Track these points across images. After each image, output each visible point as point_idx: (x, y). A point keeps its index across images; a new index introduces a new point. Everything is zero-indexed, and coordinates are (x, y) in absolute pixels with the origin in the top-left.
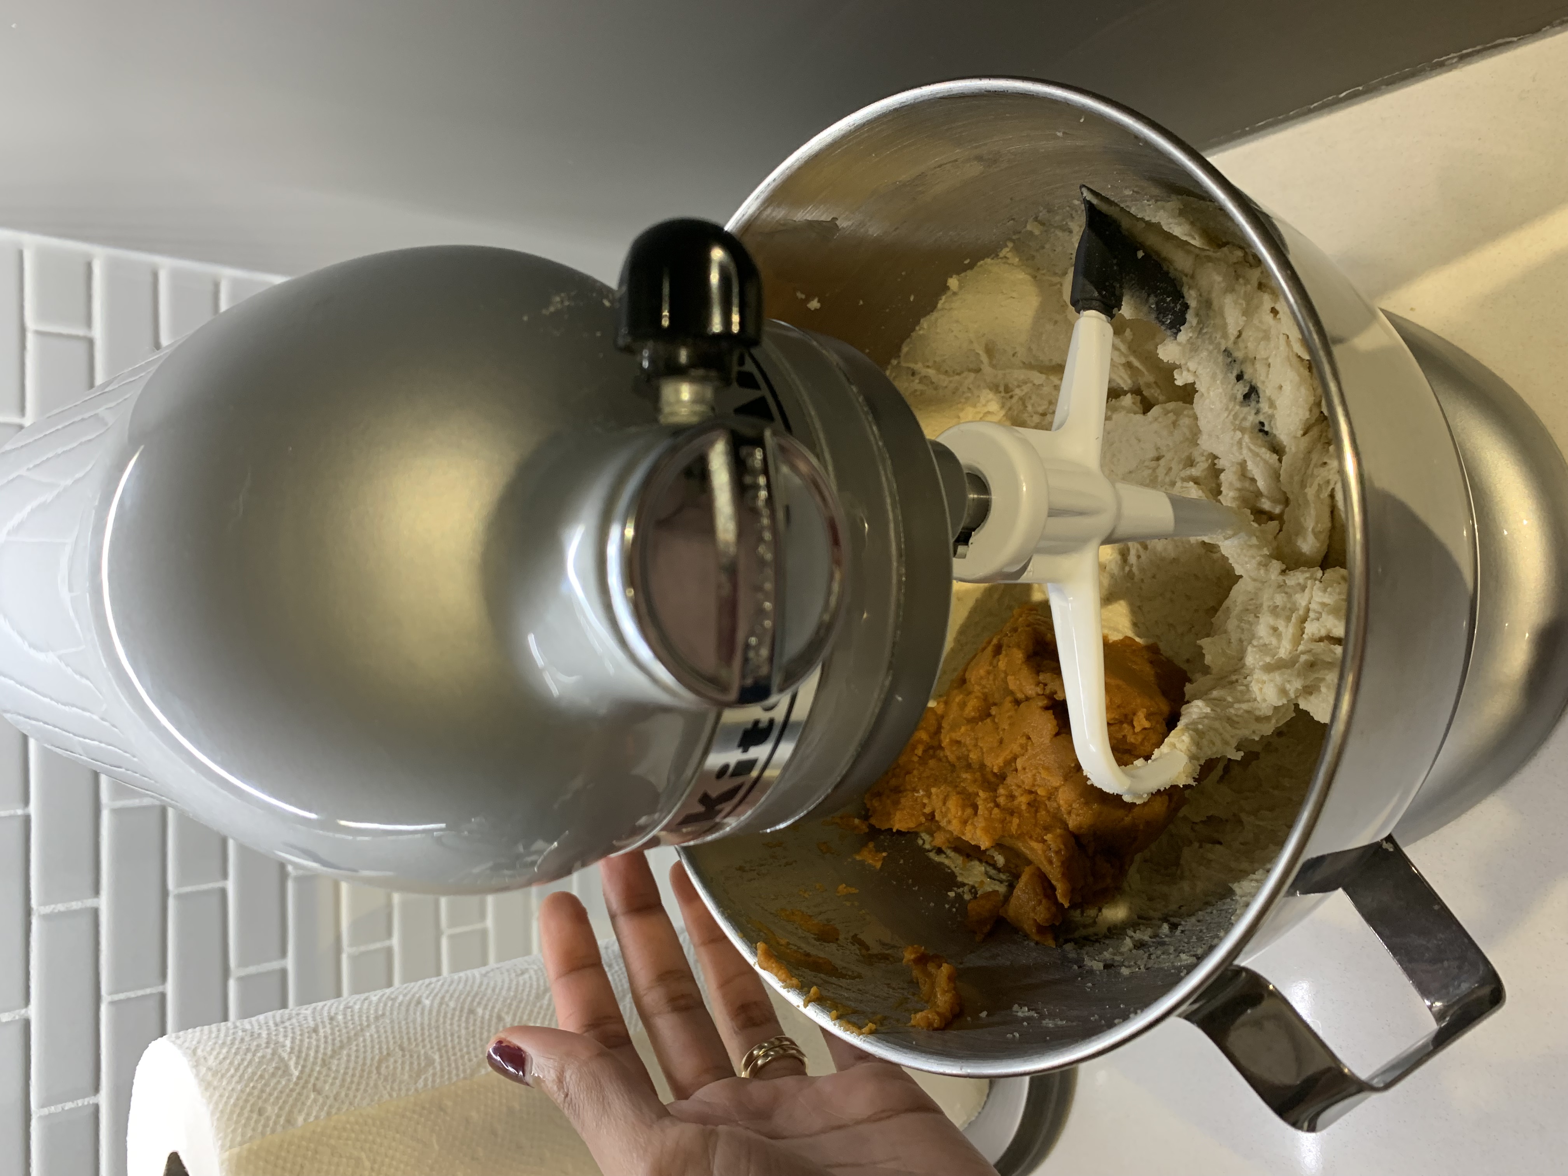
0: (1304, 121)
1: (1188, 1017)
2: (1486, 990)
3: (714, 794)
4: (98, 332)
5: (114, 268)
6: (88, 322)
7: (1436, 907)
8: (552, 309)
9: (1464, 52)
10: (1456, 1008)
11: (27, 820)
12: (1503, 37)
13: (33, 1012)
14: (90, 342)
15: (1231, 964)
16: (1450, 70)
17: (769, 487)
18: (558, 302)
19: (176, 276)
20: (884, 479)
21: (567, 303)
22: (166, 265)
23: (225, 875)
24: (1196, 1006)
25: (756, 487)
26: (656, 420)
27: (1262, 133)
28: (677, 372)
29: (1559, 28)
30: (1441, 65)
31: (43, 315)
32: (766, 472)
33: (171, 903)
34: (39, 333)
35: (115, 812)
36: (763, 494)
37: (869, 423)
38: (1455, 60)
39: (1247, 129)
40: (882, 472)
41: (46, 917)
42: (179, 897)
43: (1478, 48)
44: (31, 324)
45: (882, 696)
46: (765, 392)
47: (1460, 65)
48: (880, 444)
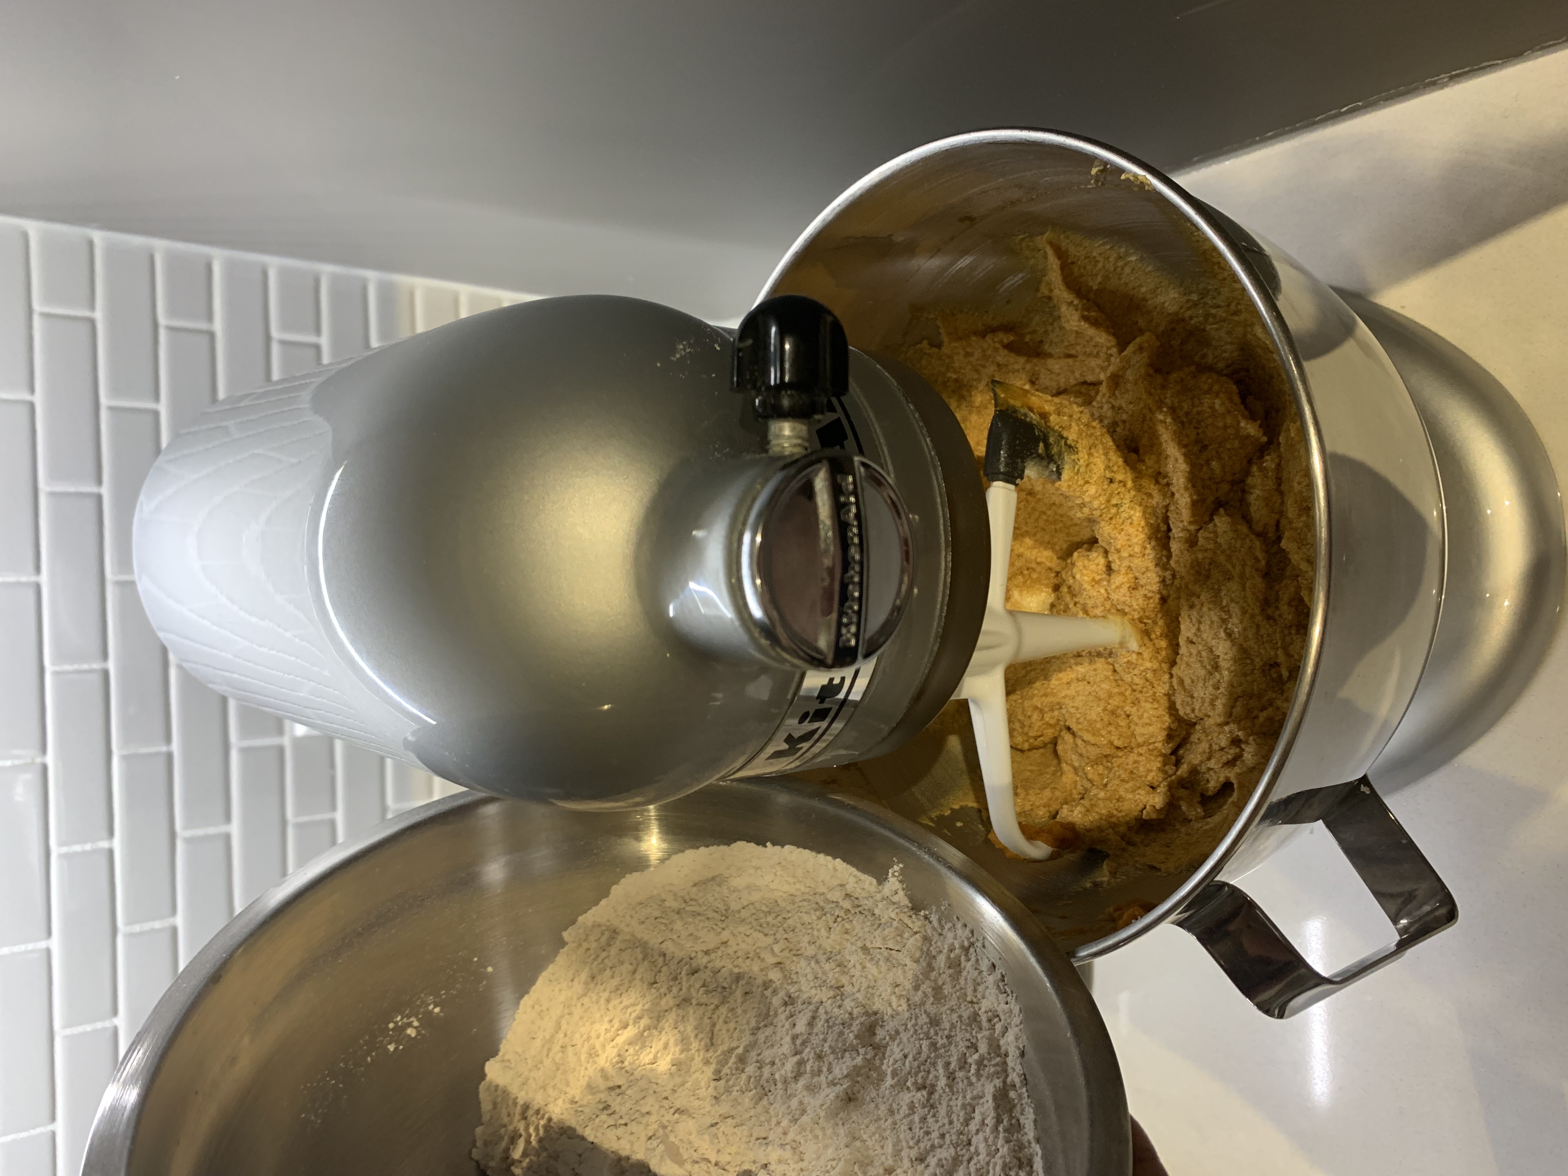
0: (1311, 131)
1: (1180, 924)
2: (1443, 911)
3: (796, 735)
4: (218, 326)
5: (231, 268)
6: (210, 317)
7: (1404, 841)
8: (678, 356)
9: (1454, 73)
10: (1416, 926)
11: (169, 756)
12: (1489, 61)
13: (179, 920)
14: (212, 335)
15: (1212, 880)
16: (1442, 88)
17: (857, 503)
18: (682, 349)
19: (284, 273)
20: (935, 482)
21: (688, 350)
22: (274, 263)
23: (333, 808)
24: (1187, 915)
25: (847, 504)
26: (766, 451)
27: (1270, 142)
28: (782, 415)
29: (1540, 53)
30: (1434, 84)
31: (172, 311)
32: (855, 493)
33: (291, 832)
34: (171, 329)
35: (244, 751)
36: (854, 509)
37: (924, 435)
38: (1446, 80)
39: (1258, 138)
40: (934, 478)
41: (189, 841)
42: (299, 826)
43: (1467, 69)
44: (162, 320)
45: (932, 659)
46: (840, 414)
47: (1451, 84)
48: (933, 453)
